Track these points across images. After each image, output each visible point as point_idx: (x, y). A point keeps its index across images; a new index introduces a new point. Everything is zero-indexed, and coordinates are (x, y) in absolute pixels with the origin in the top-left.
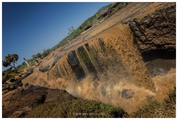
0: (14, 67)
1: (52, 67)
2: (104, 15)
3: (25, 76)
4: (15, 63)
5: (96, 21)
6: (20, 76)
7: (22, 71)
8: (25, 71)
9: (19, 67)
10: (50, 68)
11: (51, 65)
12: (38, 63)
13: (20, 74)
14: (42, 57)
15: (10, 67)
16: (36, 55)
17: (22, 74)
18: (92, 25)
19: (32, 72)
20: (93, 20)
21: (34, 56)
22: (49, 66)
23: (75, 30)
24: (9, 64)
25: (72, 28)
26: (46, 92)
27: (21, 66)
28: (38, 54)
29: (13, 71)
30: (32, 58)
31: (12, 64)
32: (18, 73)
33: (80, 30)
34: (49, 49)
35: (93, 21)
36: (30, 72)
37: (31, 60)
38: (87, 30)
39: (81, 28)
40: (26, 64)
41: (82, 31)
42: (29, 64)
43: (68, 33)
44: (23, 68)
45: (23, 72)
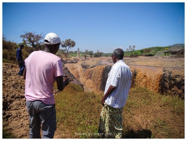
0: (67, 51)
1: (90, 68)
2: (173, 53)
3: (70, 62)
4: (70, 48)
5: (161, 53)
6: (67, 60)
7: (70, 57)
8: (72, 58)
9: (71, 52)
10: (89, 67)
11: (91, 66)
12: (85, 58)
13: (67, 58)
14: (92, 56)
15: (65, 49)
16: (89, 51)
17: (69, 60)
18: (154, 55)
19: (76, 63)
20: (160, 50)
21: (87, 50)
22: (89, 66)
23: (136, 50)
24: (66, 46)
25: (134, 47)
26: (73, 80)
27: (73, 53)
28: (91, 52)
29: (64, 53)
30: (84, 52)
31: (67, 47)
32: (67, 57)
33: (140, 53)
34: (103, 53)
35: (158, 52)
36: (75, 62)
37: (83, 52)
38: (146, 57)
39: (142, 51)
40: (77, 54)
41: (141, 55)
42: (79, 55)
43: (127, 49)
44: (73, 56)
45: (71, 59)
